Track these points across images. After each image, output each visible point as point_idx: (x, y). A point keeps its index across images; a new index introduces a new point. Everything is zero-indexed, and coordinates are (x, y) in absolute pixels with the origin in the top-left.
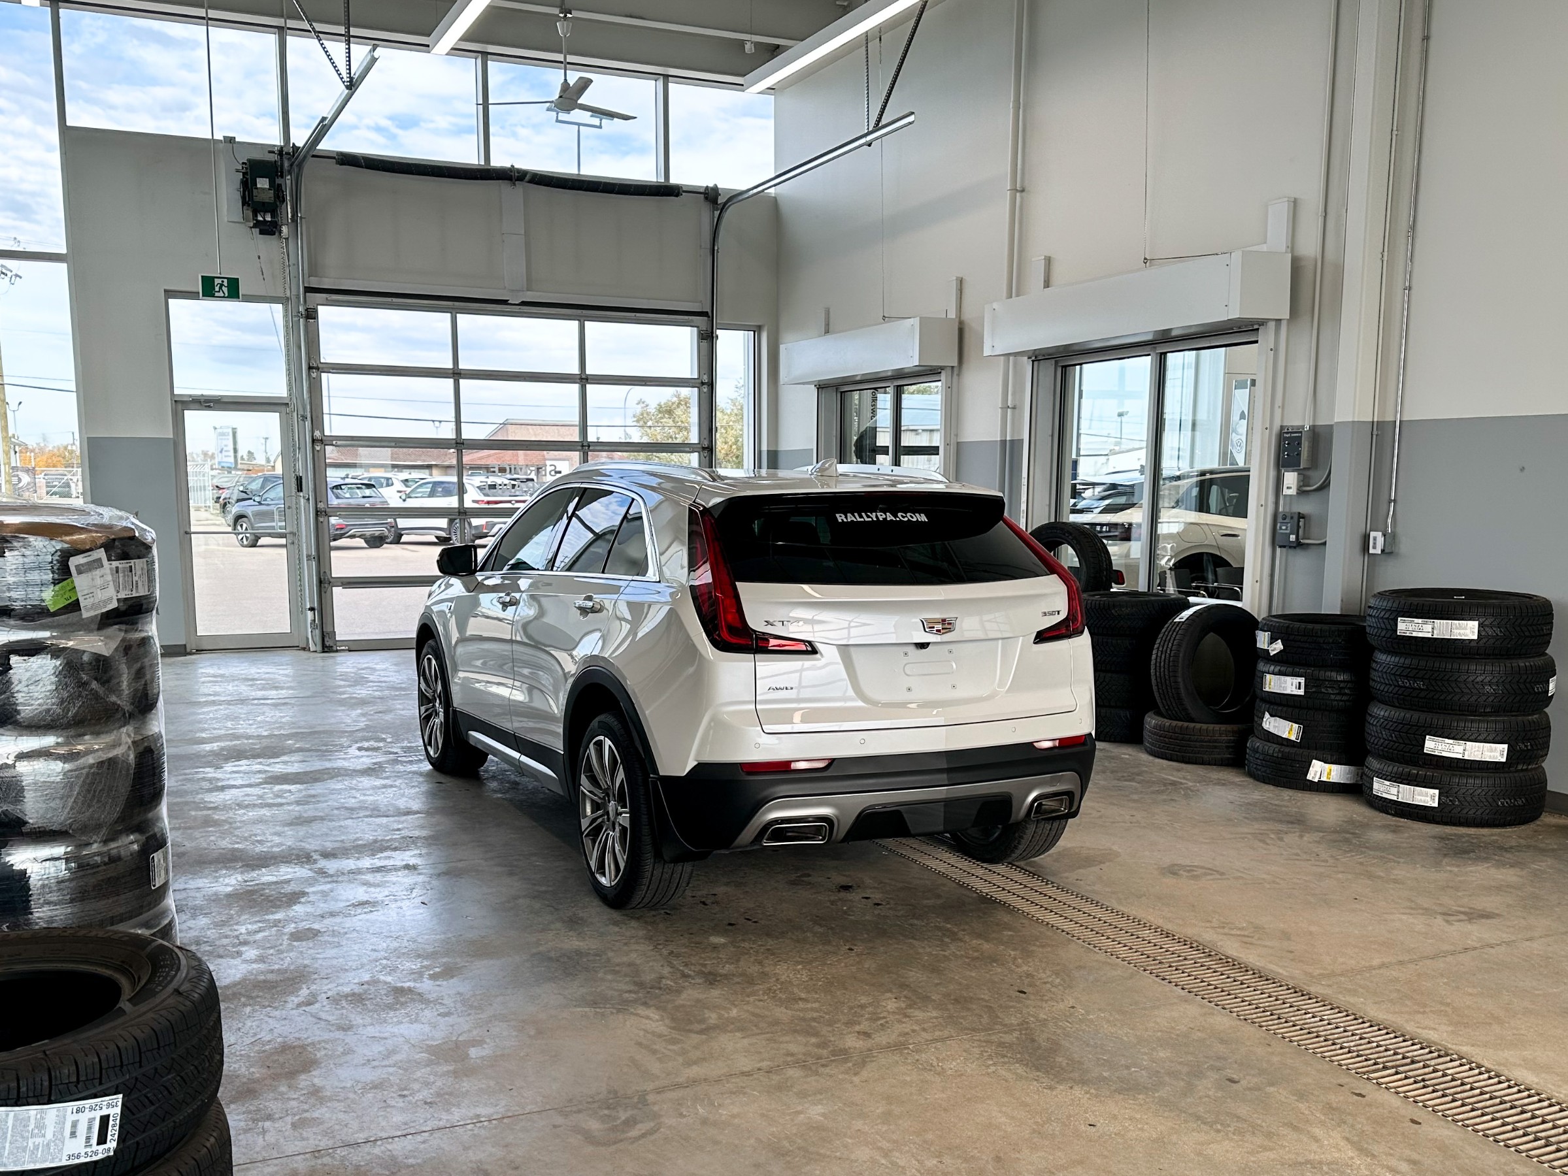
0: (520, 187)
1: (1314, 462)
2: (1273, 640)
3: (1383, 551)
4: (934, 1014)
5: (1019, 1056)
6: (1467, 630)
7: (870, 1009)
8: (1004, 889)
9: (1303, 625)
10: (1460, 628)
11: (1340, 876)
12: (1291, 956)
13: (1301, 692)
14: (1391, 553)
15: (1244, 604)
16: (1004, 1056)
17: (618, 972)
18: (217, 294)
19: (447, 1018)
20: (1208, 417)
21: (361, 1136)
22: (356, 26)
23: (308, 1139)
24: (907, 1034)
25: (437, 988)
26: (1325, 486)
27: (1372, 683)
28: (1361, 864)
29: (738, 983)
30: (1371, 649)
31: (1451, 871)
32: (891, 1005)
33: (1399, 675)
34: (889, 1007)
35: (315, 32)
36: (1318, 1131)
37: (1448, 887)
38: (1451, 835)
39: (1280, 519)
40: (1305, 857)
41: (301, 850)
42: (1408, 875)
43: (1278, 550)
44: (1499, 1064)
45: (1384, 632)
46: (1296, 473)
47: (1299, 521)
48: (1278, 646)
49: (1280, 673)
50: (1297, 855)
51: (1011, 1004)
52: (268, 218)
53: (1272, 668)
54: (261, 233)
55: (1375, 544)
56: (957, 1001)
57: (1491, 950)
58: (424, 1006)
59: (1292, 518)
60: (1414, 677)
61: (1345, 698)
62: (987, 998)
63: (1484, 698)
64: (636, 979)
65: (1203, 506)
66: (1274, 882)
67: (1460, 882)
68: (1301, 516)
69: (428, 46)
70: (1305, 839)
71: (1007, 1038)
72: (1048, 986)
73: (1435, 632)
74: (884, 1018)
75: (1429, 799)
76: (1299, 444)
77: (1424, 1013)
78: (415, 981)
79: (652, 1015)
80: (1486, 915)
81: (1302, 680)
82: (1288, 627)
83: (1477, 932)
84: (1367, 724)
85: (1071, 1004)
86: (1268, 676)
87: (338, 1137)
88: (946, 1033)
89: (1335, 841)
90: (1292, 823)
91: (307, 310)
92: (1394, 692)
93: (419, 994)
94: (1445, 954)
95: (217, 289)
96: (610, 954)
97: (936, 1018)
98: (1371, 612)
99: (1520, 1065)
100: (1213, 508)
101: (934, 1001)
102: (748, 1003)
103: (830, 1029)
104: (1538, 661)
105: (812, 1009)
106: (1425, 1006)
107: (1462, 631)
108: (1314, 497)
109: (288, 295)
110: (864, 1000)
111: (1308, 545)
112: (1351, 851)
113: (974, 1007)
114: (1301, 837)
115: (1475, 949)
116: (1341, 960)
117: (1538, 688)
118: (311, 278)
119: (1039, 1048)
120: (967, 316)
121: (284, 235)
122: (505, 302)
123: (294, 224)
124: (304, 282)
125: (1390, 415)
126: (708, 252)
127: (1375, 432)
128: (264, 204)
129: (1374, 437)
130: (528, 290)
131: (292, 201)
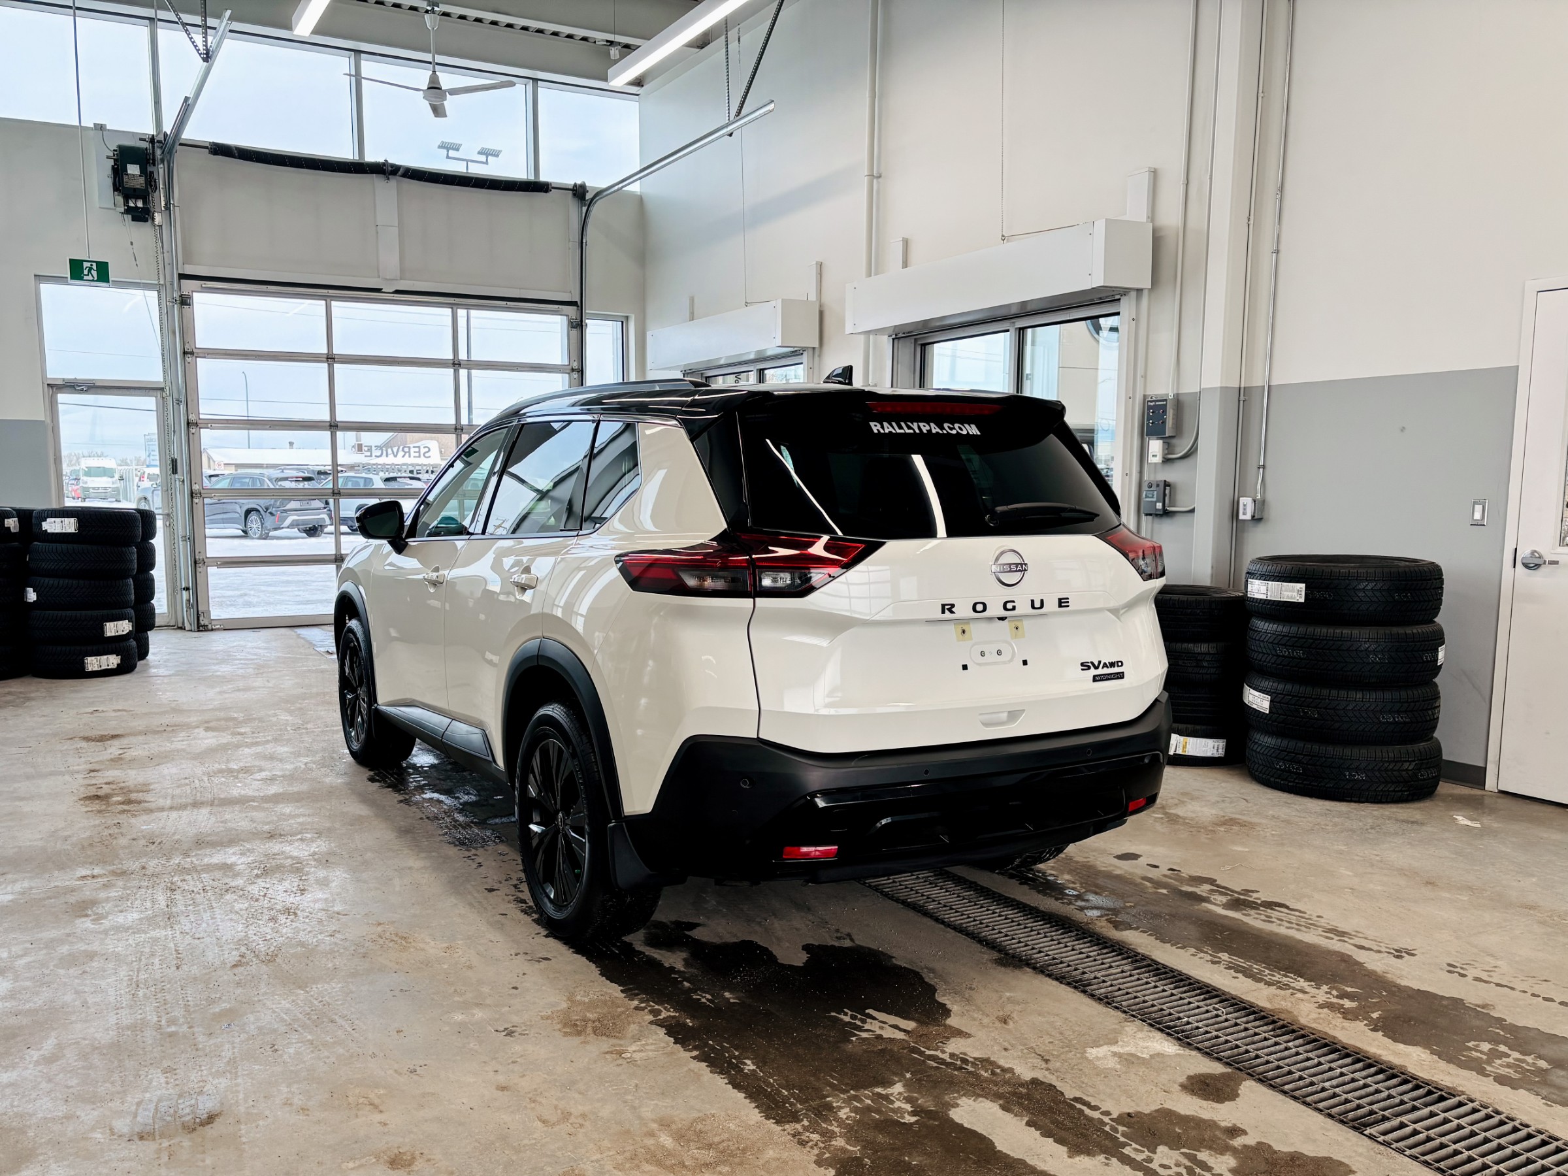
0: (394, 182)
1: (1181, 428)
3: (1253, 517)
14: (1260, 520)
18: (85, 278)
26: (1191, 453)
46: (1161, 442)
47: (1165, 490)
52: (140, 204)
54: (134, 220)
55: (1245, 509)
59: (1157, 486)
68: (1167, 484)
76: (1164, 412)
91: (182, 298)
95: (86, 272)
108: (1181, 465)
109: (161, 282)
111: (1176, 512)
118: (185, 266)
120: (827, 299)
121: (157, 223)
122: (379, 290)
123: (168, 211)
124: (177, 269)
125: (1258, 380)
126: (577, 245)
127: (1242, 398)
128: (135, 190)
129: (1241, 402)
130: (401, 279)
131: (165, 189)
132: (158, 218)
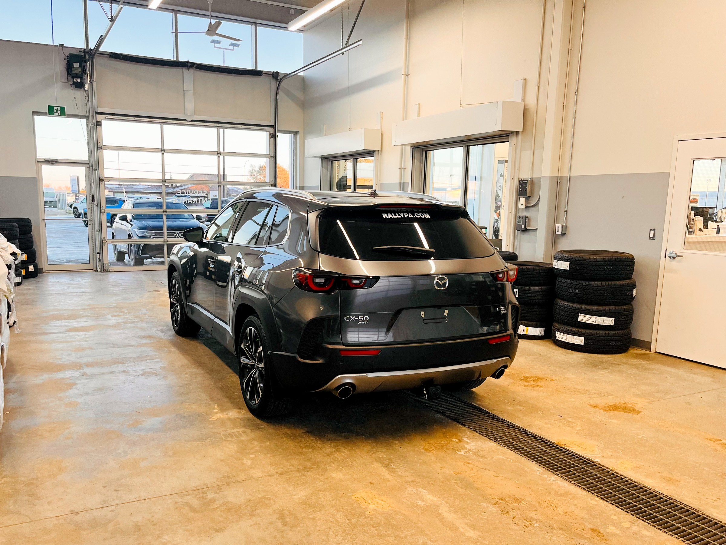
0: (192, 69)
1: (533, 193)
3: (561, 233)
14: (564, 234)
18: (55, 114)
26: (537, 204)
33: (568, 287)
38: (590, 358)
39: (518, 218)
41: (78, 363)
43: (517, 231)
46: (525, 199)
47: (525, 220)
52: (79, 80)
54: (76, 87)
55: (558, 229)
59: (523, 218)
60: (574, 288)
63: (605, 297)
68: (526, 217)
75: (579, 341)
76: (526, 186)
84: (554, 308)
91: (97, 122)
92: (566, 294)
95: (55, 111)
104: (628, 282)
108: (532, 209)
109: (88, 115)
111: (531, 230)
117: (629, 293)
118: (99, 108)
120: (385, 128)
121: (86, 89)
122: (184, 120)
123: (91, 84)
124: (95, 110)
125: (566, 174)
126: (274, 98)
127: (559, 181)
128: (77, 74)
130: (195, 115)
131: (89, 73)
132: (87, 87)
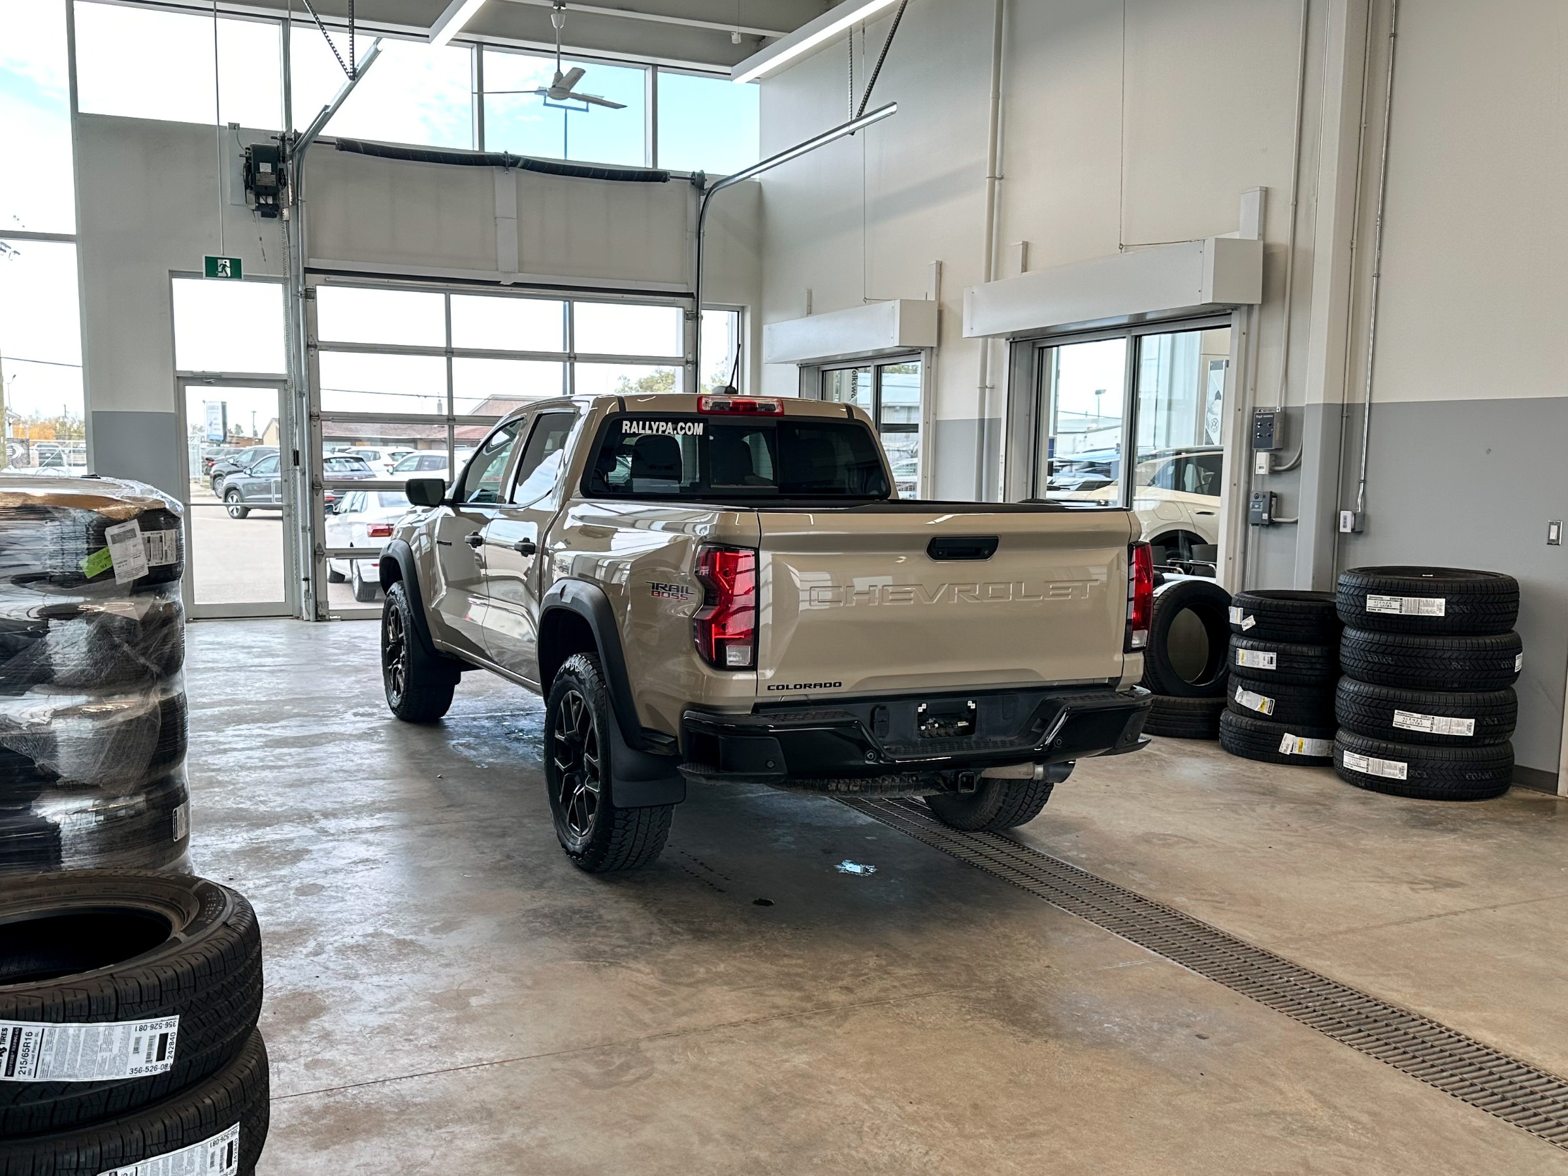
0: (514, 172)
1: (1286, 442)
2: (1245, 615)
3: (1353, 530)
4: (914, 971)
5: (995, 1011)
6: (1436, 607)
7: (852, 966)
8: (981, 855)
9: (1275, 602)
10: (1427, 605)
11: (1310, 845)
12: (1261, 921)
13: (1273, 667)
14: (1360, 533)
15: (1218, 580)
16: (981, 1012)
17: (610, 928)
18: (220, 274)
19: (448, 969)
20: (1184, 396)
21: (371, 1076)
22: (360, 18)
23: (319, 1079)
24: (888, 989)
25: (438, 941)
26: (1296, 466)
27: (1342, 658)
28: (1331, 834)
29: (726, 940)
30: (1342, 625)
31: (1418, 842)
32: (872, 962)
33: (1369, 651)
34: (871, 964)
35: (319, 23)
36: (1281, 1084)
37: (1415, 856)
38: (1420, 807)
39: (1252, 498)
40: (1276, 826)
41: (305, 810)
42: (1377, 845)
43: (1251, 527)
44: (1460, 1024)
45: (1354, 608)
46: (1268, 454)
47: (1271, 500)
48: (1250, 622)
49: (1253, 648)
50: (1268, 824)
51: (989, 963)
52: (270, 201)
53: (1245, 642)
54: (263, 215)
55: (1345, 522)
56: (936, 960)
57: (1456, 918)
58: (425, 958)
59: (1264, 497)
60: (1383, 653)
61: (1317, 673)
62: (965, 957)
63: (1452, 673)
64: (626, 935)
65: (1179, 485)
66: (1244, 851)
67: (1427, 852)
68: (1273, 495)
69: (428, 36)
70: (1277, 809)
71: (984, 995)
72: (1025, 946)
73: (1403, 609)
74: (866, 974)
75: (1397, 772)
76: (1271, 426)
77: (1389, 975)
78: (416, 934)
79: (643, 969)
80: (1451, 884)
81: (1274, 655)
82: (1261, 603)
83: (1443, 900)
84: (1337, 698)
85: (1046, 963)
86: (1241, 651)
87: (349, 1078)
88: (926, 989)
89: (1306, 812)
90: (1264, 794)
91: (306, 290)
92: (1364, 667)
93: (421, 946)
94: (1409, 921)
95: (220, 269)
96: (602, 911)
97: (916, 975)
98: (1340, 589)
99: (1479, 1026)
100: (1189, 486)
101: (914, 959)
102: (735, 958)
103: (814, 984)
104: (1504, 638)
105: (796, 965)
106: (1390, 969)
107: (1429, 609)
108: (1286, 478)
109: (288, 276)
110: (846, 957)
111: (1280, 523)
112: (1321, 822)
113: (953, 965)
114: (1273, 807)
115: (1439, 916)
116: (1309, 925)
117: (1505, 664)
118: (311, 259)
119: (1015, 1004)
120: (947, 298)
121: (285, 218)
122: (497, 283)
123: (295, 207)
124: (303, 263)
125: (1362, 398)
126: (694, 235)
127: (1345, 414)
128: (266, 187)
129: (1344, 419)
130: (519, 272)
131: (293, 185)
132: (285, 212)
